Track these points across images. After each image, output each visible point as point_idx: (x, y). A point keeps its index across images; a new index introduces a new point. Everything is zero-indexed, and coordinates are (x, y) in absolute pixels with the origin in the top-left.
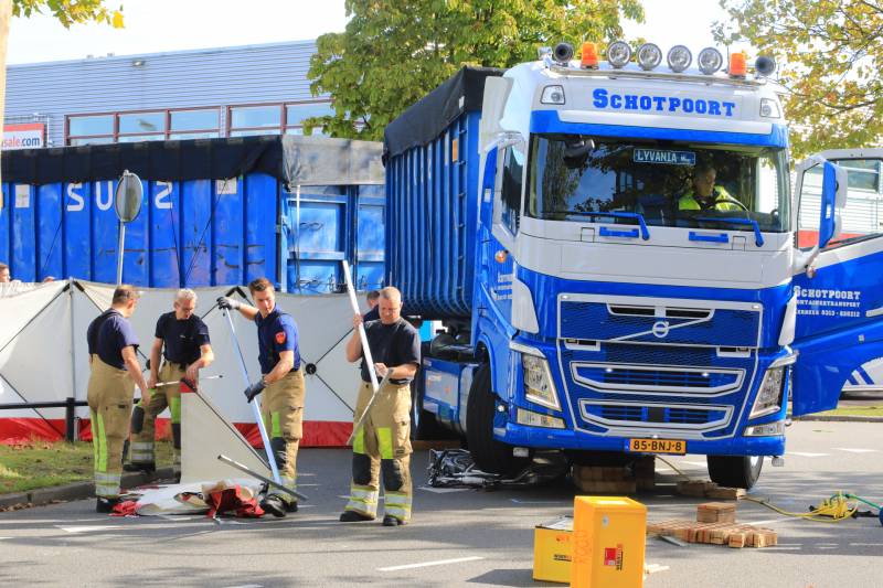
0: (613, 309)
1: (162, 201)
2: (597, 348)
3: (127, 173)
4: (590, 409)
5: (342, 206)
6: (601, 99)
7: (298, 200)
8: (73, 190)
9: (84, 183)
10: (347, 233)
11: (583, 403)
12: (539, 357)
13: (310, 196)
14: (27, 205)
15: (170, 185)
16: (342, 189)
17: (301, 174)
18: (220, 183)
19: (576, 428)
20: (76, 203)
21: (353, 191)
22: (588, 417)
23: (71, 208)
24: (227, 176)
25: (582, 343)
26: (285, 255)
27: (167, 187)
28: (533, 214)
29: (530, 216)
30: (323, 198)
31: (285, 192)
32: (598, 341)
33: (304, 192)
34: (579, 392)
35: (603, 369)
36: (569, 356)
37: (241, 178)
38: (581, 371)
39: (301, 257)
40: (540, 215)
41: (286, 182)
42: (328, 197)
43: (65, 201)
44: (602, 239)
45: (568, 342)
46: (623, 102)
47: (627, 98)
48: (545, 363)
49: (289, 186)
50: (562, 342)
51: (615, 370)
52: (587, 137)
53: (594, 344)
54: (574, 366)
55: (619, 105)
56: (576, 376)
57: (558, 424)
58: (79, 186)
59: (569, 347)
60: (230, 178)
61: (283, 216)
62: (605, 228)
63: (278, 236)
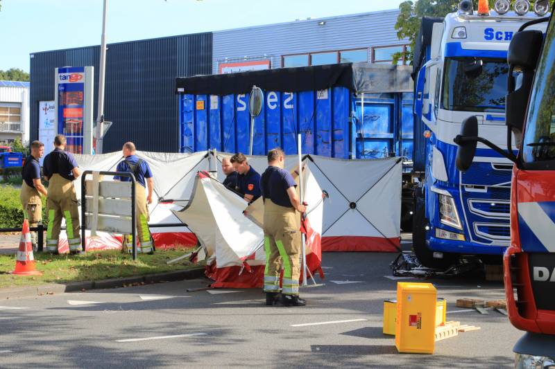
0: (495, 166)
1: (288, 104)
2: (485, 191)
3: (255, 87)
4: (480, 228)
5: (392, 106)
6: (489, 34)
7: (362, 102)
8: (240, 98)
9: (246, 94)
10: (395, 122)
11: (476, 225)
12: (447, 196)
13: (371, 100)
14: (216, 108)
15: (292, 94)
16: (391, 95)
17: (364, 86)
18: (319, 93)
19: (472, 240)
20: (242, 106)
21: (398, 96)
22: (479, 233)
23: (239, 109)
24: (323, 88)
25: (475, 187)
26: (355, 135)
27: (290, 95)
28: (447, 108)
29: (444, 109)
30: (379, 100)
31: (354, 97)
32: (486, 187)
33: (366, 97)
34: (473, 218)
35: (489, 204)
36: (467, 195)
37: (330, 89)
38: (475, 205)
39: (365, 137)
40: (451, 108)
41: (355, 91)
42: (383, 100)
43: (236, 105)
44: (488, 122)
45: (467, 186)
46: (504, 36)
47: (506, 33)
48: (452, 199)
49: (357, 94)
50: (463, 187)
51: (496, 204)
52: (478, 59)
53: (483, 188)
54: (470, 202)
55: (501, 38)
56: (472, 208)
57: (461, 237)
58: (243, 96)
59: (467, 190)
60: (324, 89)
61: (353, 112)
62: (490, 115)
63: (350, 124)
